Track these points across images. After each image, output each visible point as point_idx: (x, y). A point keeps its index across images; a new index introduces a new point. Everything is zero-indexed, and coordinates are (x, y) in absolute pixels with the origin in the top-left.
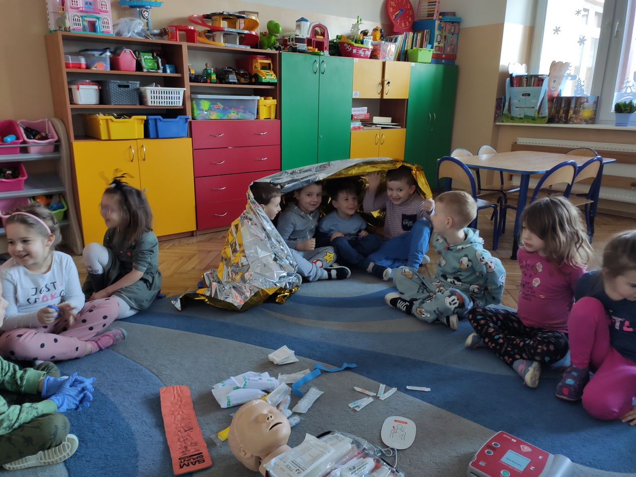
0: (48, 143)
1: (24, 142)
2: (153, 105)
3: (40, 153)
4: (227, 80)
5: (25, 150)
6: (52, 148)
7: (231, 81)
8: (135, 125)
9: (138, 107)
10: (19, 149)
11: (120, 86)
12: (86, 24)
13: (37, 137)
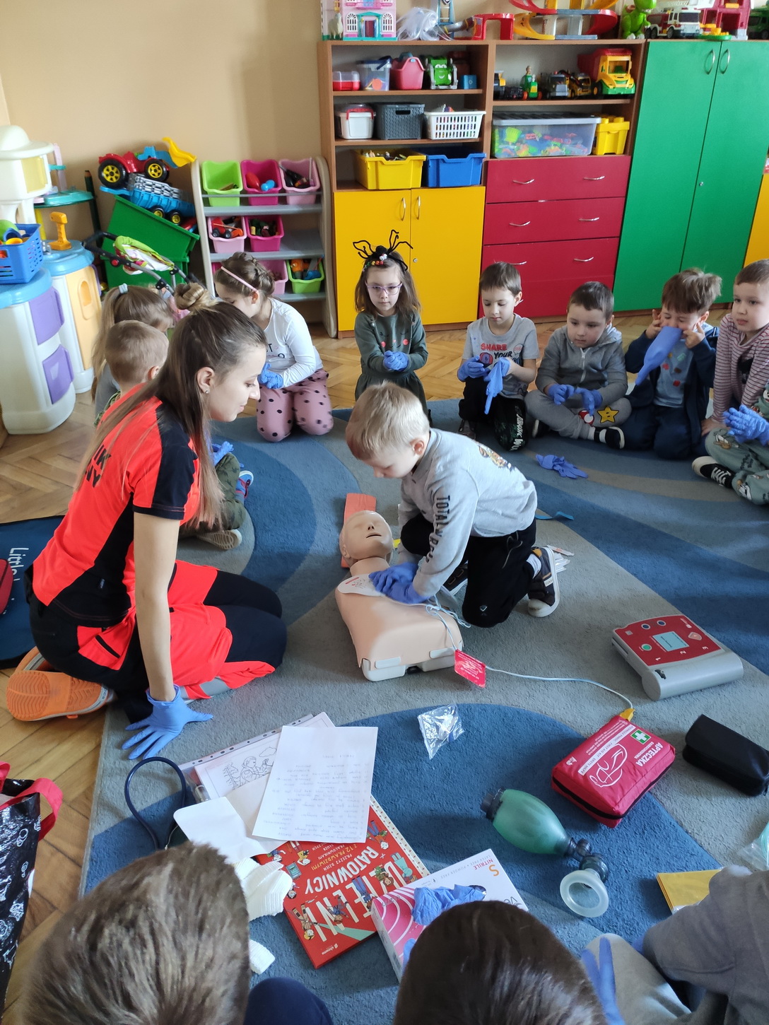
0: (309, 192)
1: (283, 191)
2: (438, 138)
3: (300, 204)
4: (552, 94)
5: (283, 201)
6: (312, 198)
7: (558, 94)
8: (411, 168)
9: (419, 141)
10: (277, 200)
11: (398, 113)
12: (363, 26)
13: (297, 184)
